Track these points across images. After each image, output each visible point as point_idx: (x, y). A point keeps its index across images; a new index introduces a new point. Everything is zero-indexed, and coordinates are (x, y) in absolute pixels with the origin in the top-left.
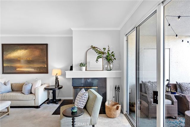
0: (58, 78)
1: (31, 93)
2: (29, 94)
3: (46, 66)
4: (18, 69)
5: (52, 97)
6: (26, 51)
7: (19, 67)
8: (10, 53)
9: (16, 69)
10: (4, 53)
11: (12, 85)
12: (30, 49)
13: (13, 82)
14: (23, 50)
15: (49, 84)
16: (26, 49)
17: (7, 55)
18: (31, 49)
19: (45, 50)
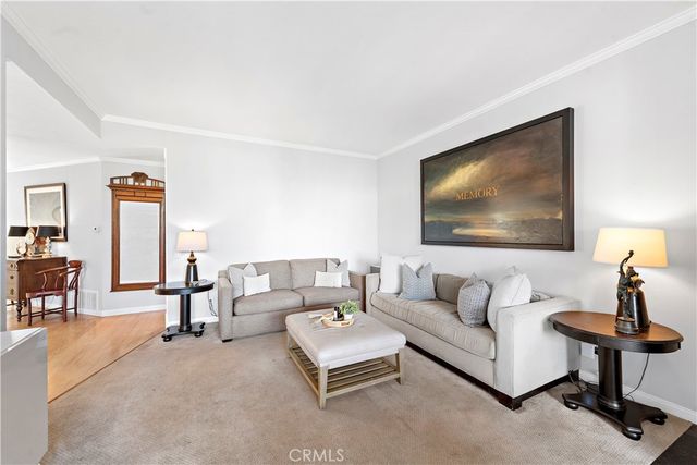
0: (641, 282)
1: (486, 324)
2: (476, 325)
3: (560, 216)
4: (457, 231)
5: (594, 373)
6: (482, 164)
7: (458, 225)
8: (437, 184)
9: (451, 230)
10: (426, 185)
11: (436, 278)
12: (492, 156)
13: (441, 271)
14: (471, 166)
15: (579, 302)
16: (479, 158)
17: (432, 188)
18: (498, 154)
19: (559, 143)
